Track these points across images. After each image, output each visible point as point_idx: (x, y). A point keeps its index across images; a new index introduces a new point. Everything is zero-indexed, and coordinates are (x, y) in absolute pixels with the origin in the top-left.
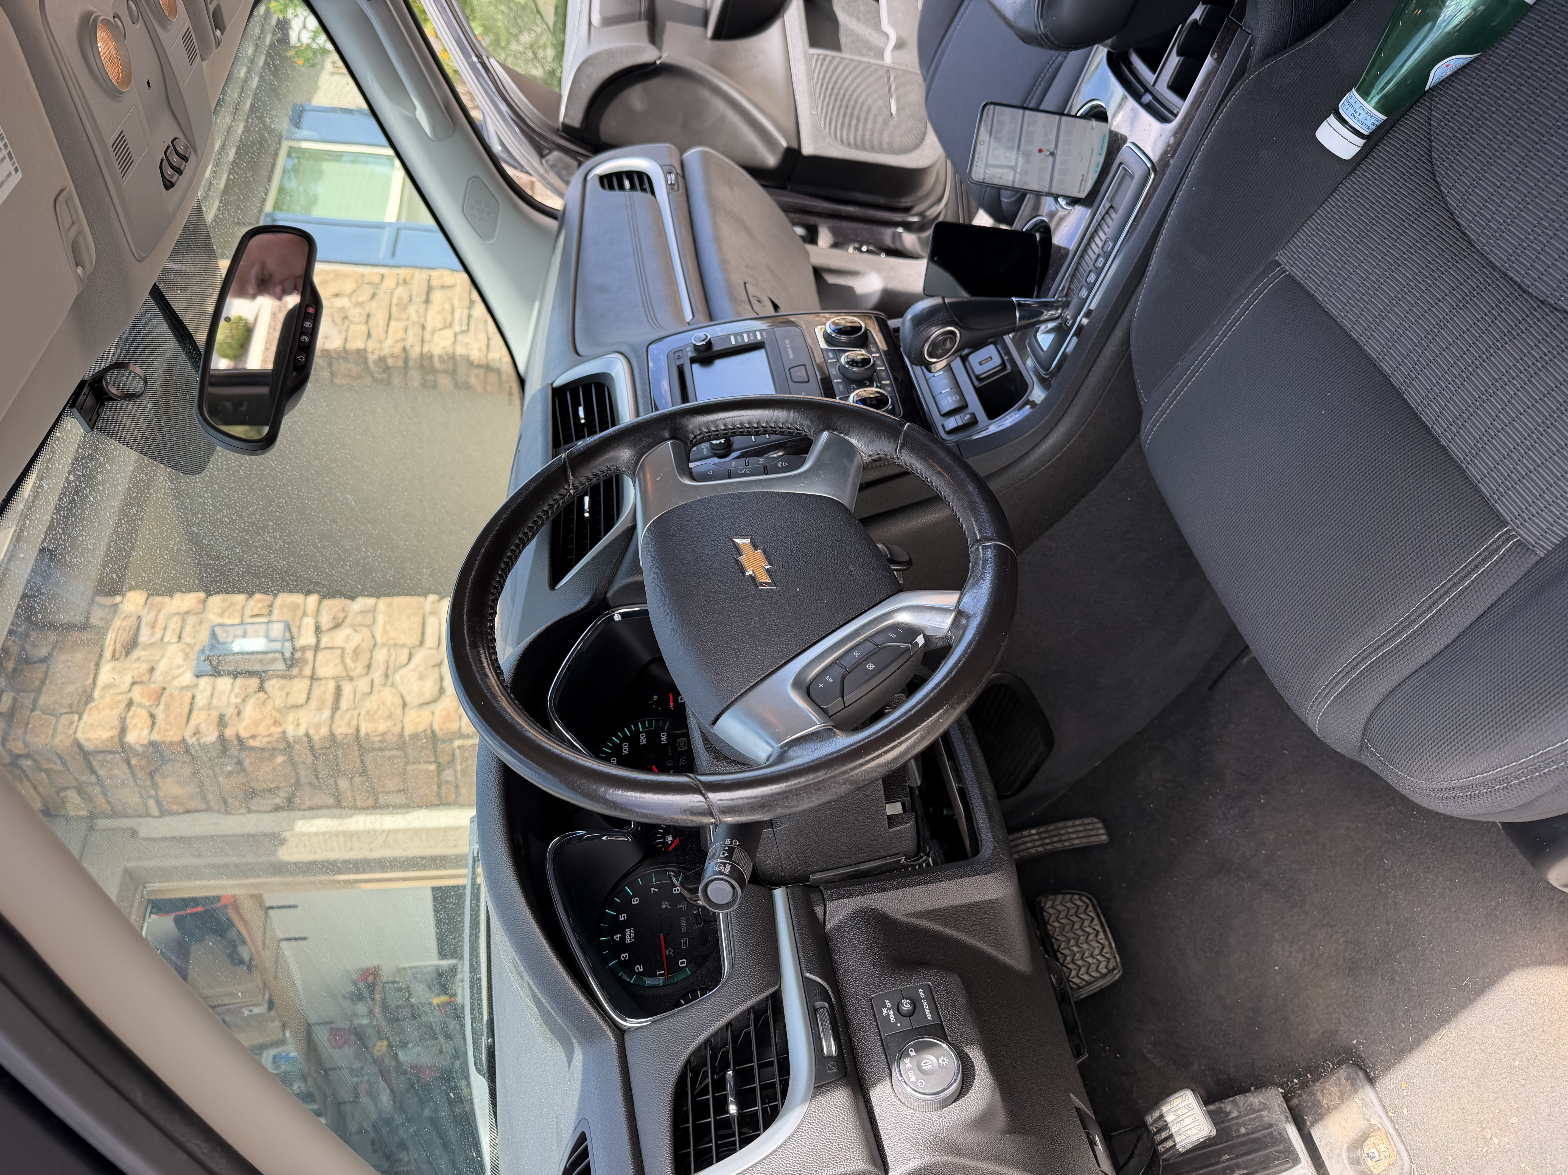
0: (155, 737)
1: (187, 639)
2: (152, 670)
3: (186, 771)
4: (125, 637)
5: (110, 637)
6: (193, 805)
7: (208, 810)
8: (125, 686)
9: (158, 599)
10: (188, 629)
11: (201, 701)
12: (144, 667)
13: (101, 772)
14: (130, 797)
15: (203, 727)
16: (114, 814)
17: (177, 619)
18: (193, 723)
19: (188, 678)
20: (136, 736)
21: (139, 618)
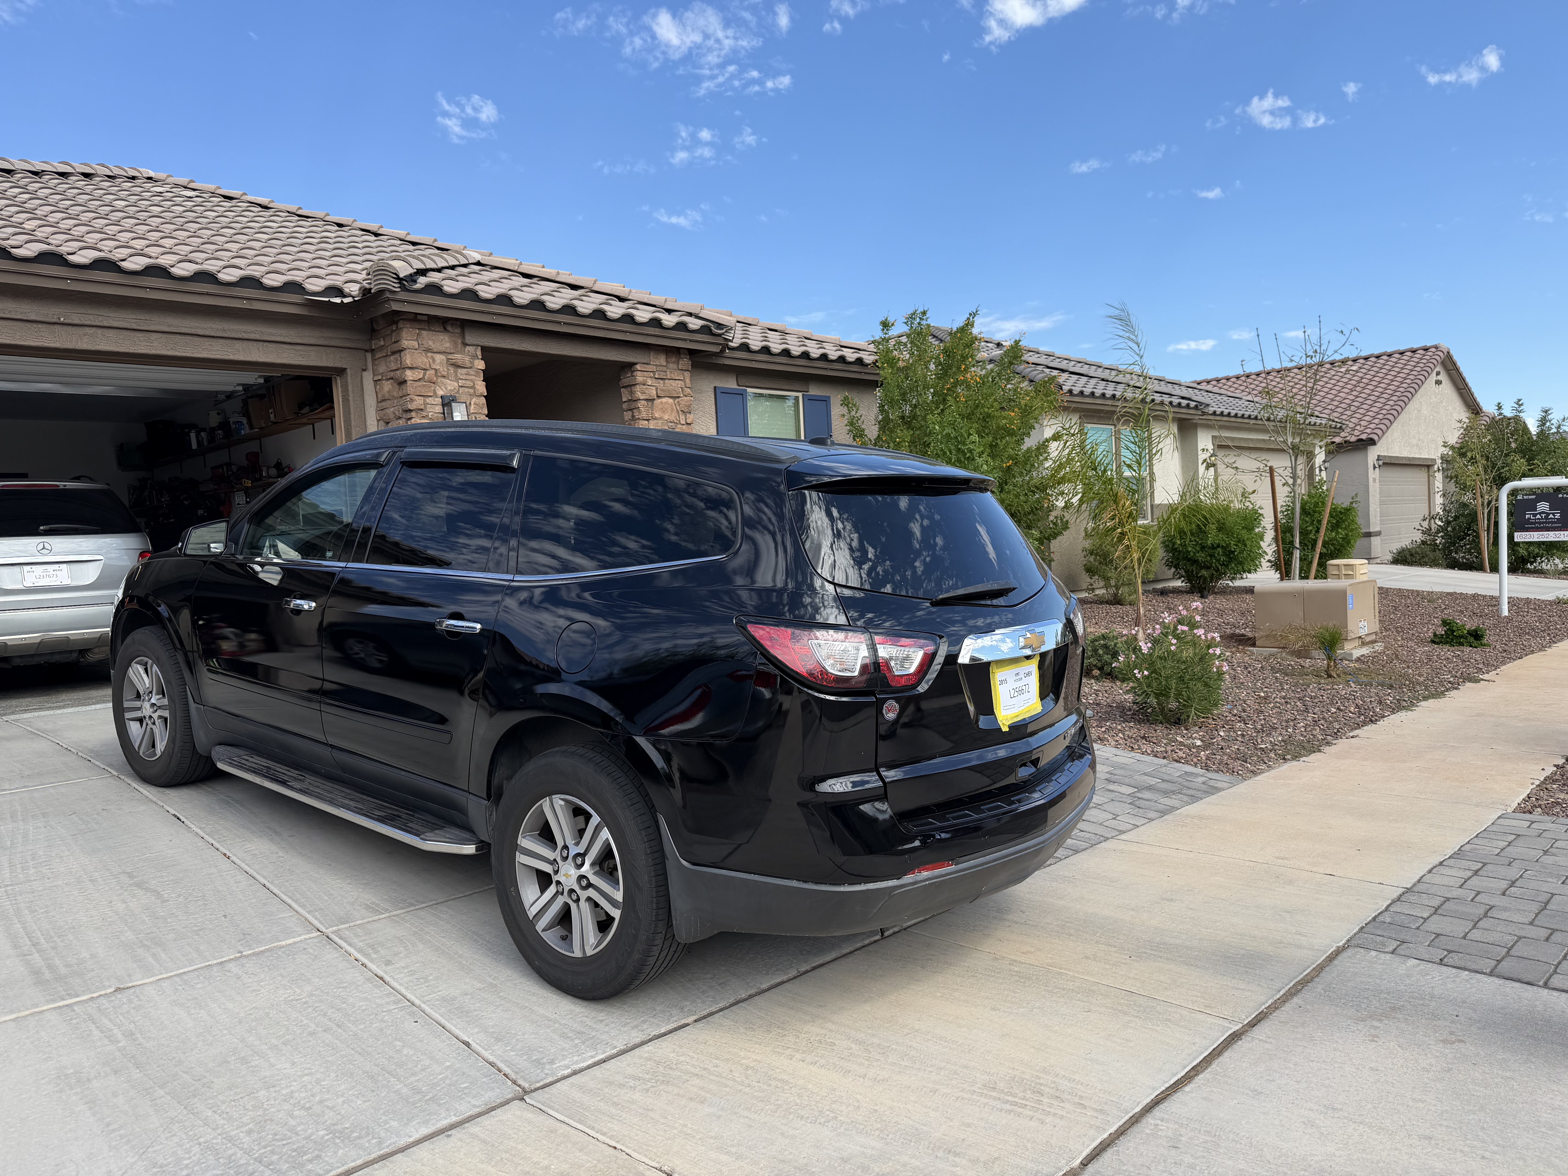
0: (409, 383)
1: (461, 390)
2: (444, 377)
3: (395, 394)
4: (460, 363)
5: (459, 356)
6: (380, 396)
7: (378, 402)
8: (434, 367)
9: (482, 375)
10: (467, 390)
11: (429, 400)
12: (445, 373)
13: (392, 358)
14: (382, 368)
15: (415, 403)
16: (374, 360)
17: (472, 384)
18: (416, 398)
19: (441, 393)
20: (409, 375)
21: (471, 368)
